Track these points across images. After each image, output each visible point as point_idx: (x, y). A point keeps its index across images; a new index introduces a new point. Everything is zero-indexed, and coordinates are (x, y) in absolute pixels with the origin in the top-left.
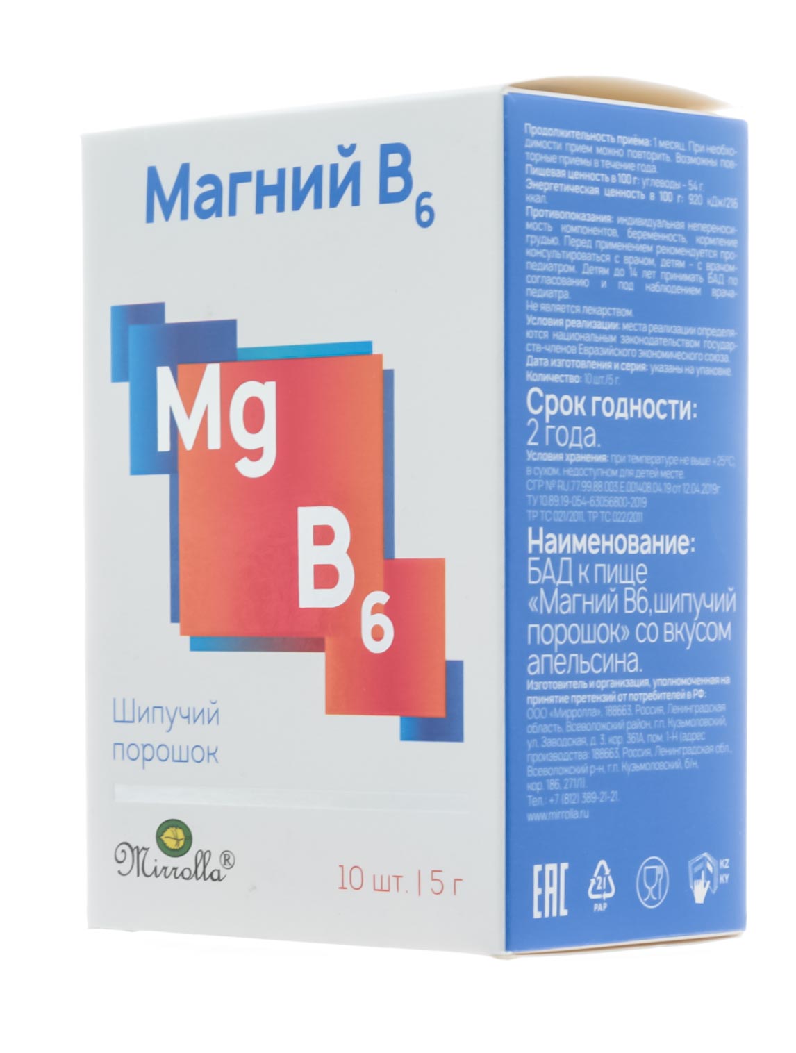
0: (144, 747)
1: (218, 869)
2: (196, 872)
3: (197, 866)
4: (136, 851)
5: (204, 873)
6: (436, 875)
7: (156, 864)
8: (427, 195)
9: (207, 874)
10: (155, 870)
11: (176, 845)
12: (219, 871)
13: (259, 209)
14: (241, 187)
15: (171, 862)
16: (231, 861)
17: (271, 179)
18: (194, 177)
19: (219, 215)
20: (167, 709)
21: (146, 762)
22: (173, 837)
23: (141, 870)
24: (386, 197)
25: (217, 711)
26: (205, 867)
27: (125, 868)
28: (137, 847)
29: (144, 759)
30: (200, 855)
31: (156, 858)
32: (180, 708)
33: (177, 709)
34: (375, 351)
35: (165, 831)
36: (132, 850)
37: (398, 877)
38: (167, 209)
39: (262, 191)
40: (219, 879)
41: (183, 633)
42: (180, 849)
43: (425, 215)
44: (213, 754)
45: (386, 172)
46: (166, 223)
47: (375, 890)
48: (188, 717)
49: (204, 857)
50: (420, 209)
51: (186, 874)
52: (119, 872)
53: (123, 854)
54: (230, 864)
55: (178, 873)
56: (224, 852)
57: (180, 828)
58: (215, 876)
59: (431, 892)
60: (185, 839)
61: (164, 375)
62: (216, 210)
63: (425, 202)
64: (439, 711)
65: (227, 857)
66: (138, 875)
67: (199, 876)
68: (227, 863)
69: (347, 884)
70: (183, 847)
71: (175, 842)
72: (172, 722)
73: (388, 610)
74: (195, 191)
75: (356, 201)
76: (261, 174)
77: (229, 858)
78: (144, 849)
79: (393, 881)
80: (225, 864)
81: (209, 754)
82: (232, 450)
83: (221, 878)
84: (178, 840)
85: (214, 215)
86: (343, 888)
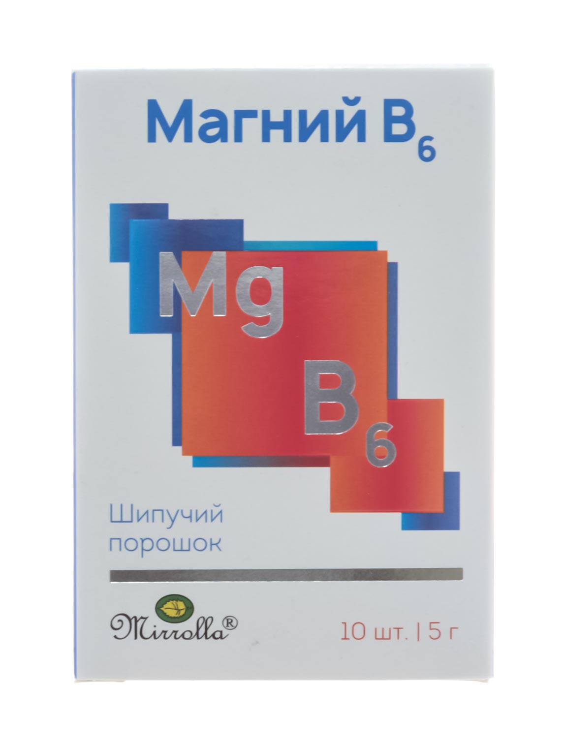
0: (143, 541)
1: (220, 630)
2: (197, 634)
3: (198, 629)
4: (134, 621)
5: (206, 633)
6: (433, 626)
7: (154, 629)
8: (430, 138)
9: (209, 634)
10: (154, 633)
11: (176, 614)
12: (221, 632)
13: (266, 138)
14: (246, 122)
15: (170, 627)
16: (234, 623)
17: (277, 116)
18: (196, 111)
19: (225, 140)
20: (168, 511)
21: (145, 552)
22: (173, 607)
23: (139, 634)
24: (389, 137)
25: (221, 512)
26: (206, 629)
27: (120, 633)
28: (135, 617)
29: (143, 549)
30: (201, 621)
31: (154, 623)
32: (182, 511)
33: (178, 511)
34: (380, 248)
35: (166, 603)
36: (130, 620)
37: (398, 629)
38: (170, 134)
39: (268, 126)
40: (221, 637)
41: (185, 453)
42: (181, 617)
43: (427, 153)
44: (216, 544)
45: (389, 120)
46: (170, 143)
47: (376, 639)
48: (190, 517)
49: (206, 622)
50: (422, 149)
51: (187, 635)
52: (115, 637)
53: (120, 623)
54: (232, 626)
55: (178, 635)
56: (227, 617)
57: (181, 601)
58: (217, 635)
59: (429, 638)
60: (186, 609)
61: (167, 258)
62: (223, 136)
63: (427, 143)
64: (438, 508)
65: (230, 621)
66: (136, 638)
67: (200, 635)
68: (229, 625)
69: (349, 635)
70: (183, 615)
71: (175, 611)
72: (173, 521)
73: (391, 436)
74: (198, 122)
75: (362, 138)
76: (266, 114)
77: (232, 621)
78: (142, 618)
79: (394, 632)
80: (228, 626)
81: (212, 544)
82: (237, 316)
83: (223, 637)
84: (179, 610)
85: (219, 141)
86: (345, 639)
